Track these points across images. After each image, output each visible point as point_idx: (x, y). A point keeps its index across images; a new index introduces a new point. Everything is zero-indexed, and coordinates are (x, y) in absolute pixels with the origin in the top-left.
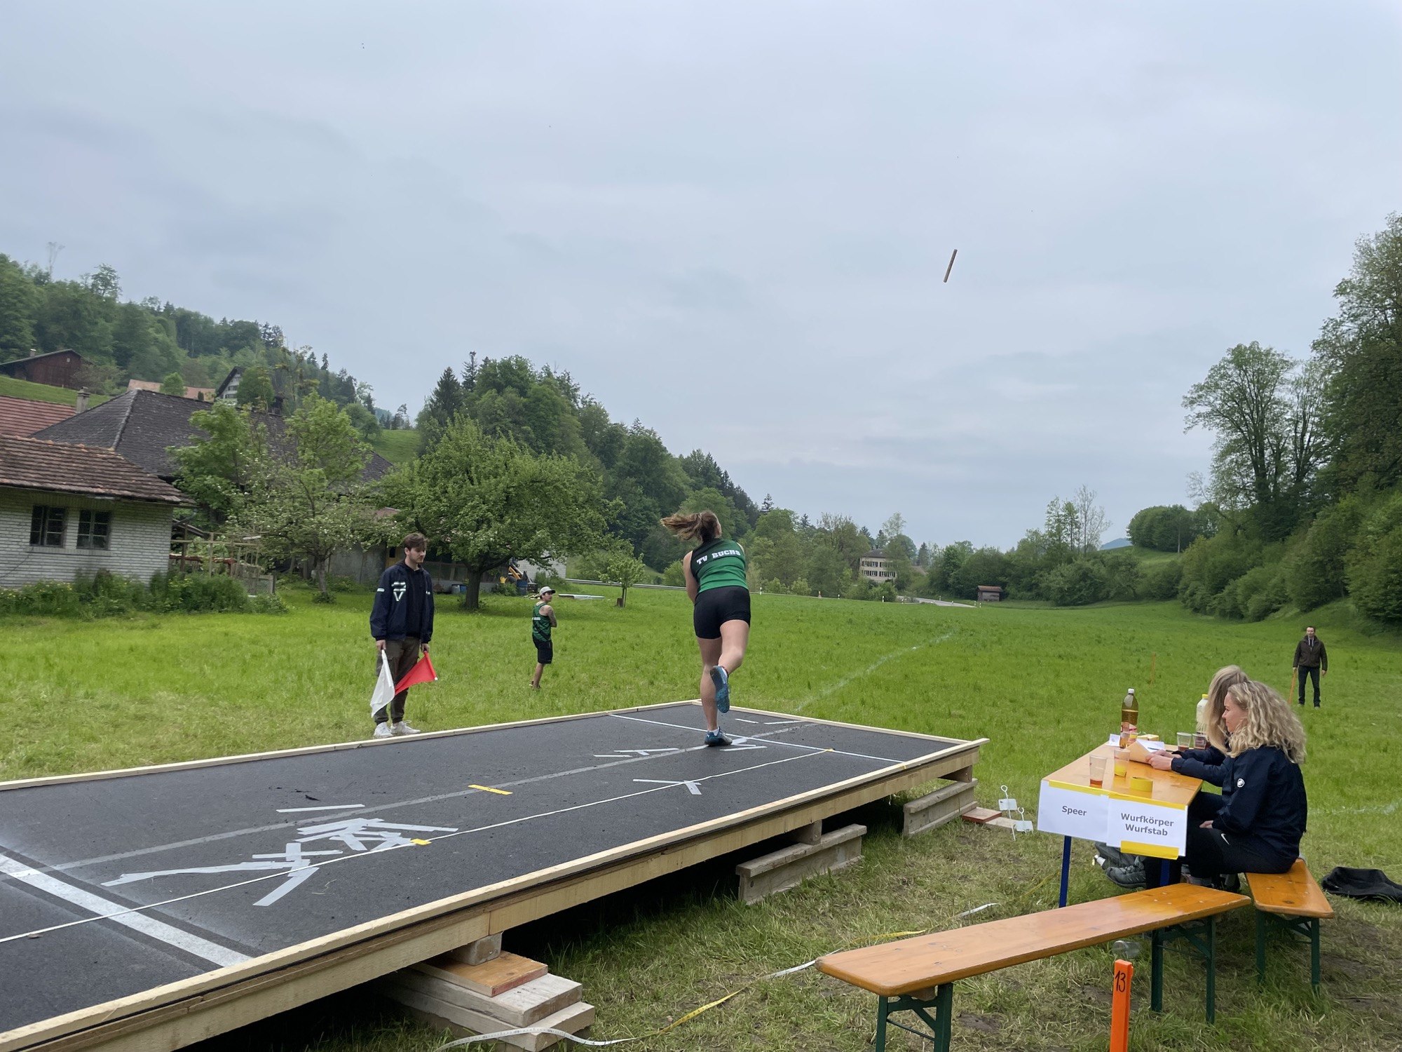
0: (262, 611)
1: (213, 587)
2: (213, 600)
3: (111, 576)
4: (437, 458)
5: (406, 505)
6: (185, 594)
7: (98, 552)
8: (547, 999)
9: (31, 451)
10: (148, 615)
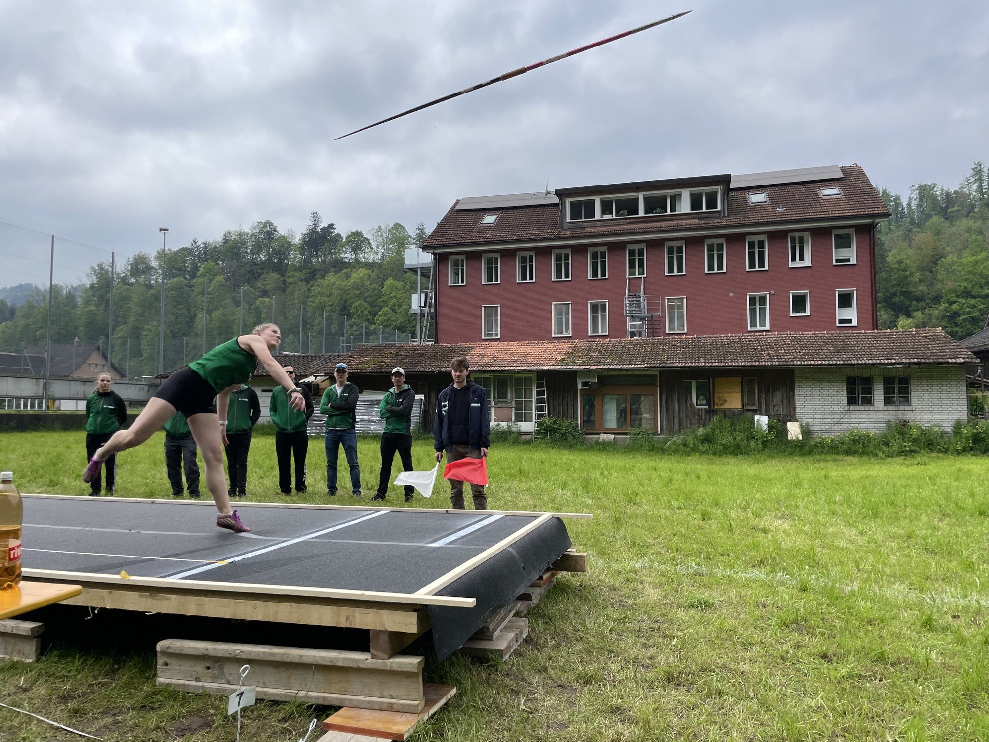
7: (900, 408)
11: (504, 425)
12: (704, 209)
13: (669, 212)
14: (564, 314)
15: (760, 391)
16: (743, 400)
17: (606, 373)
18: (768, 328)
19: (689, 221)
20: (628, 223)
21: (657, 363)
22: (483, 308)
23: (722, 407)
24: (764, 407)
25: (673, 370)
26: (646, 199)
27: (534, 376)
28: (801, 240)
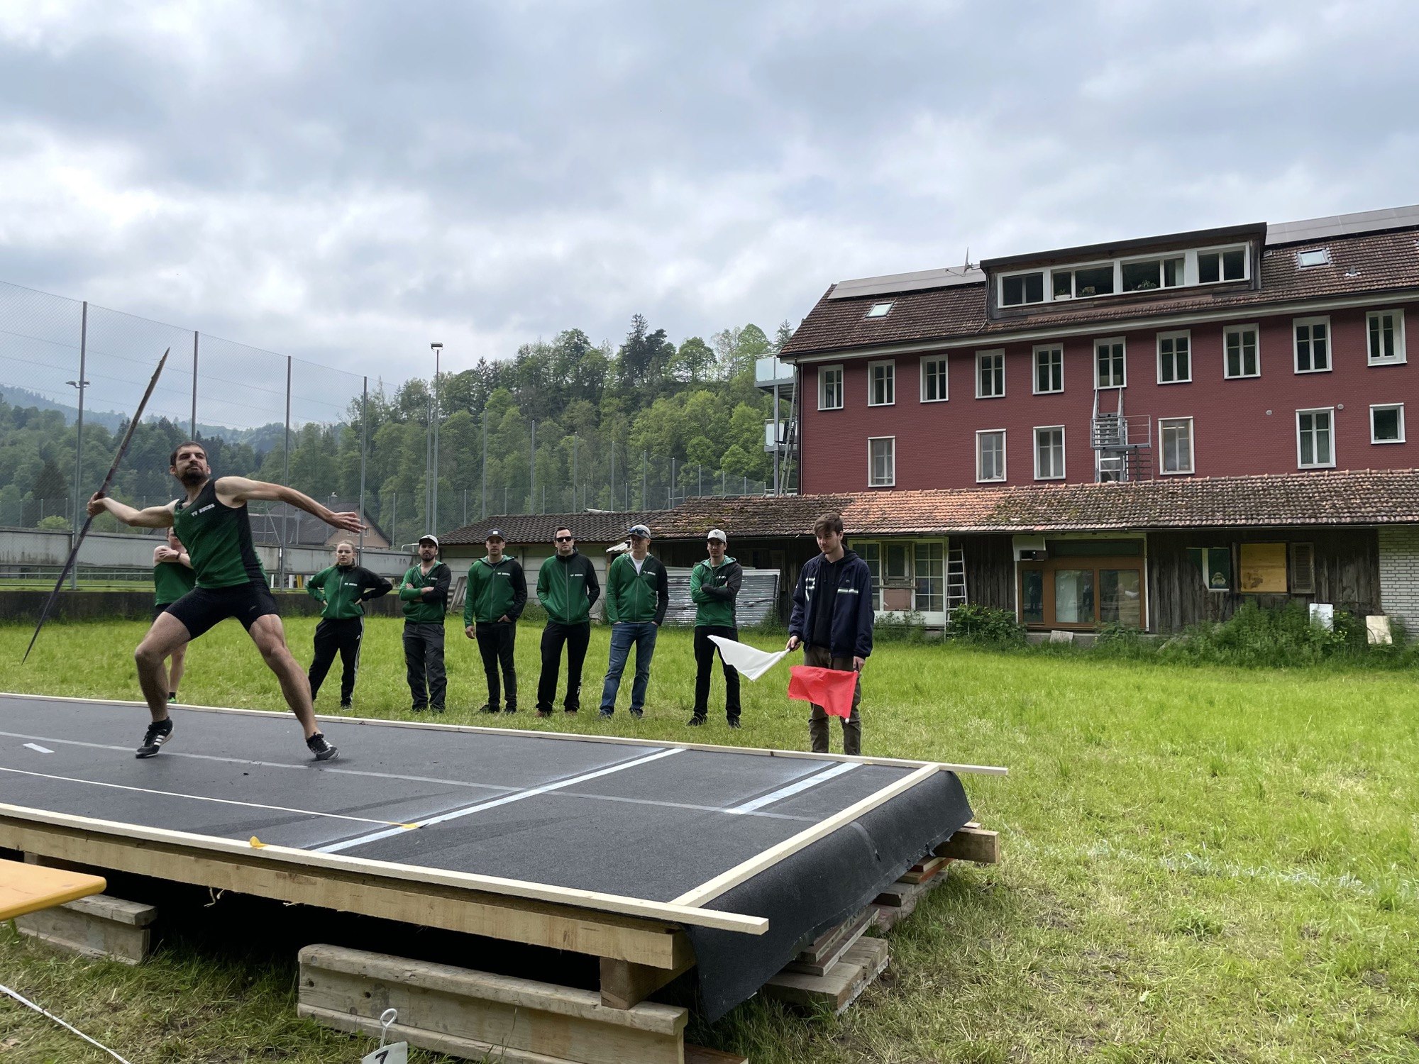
11: (899, 615)
12: (1222, 280)
13: (1163, 287)
14: (994, 448)
15: (1318, 565)
16: (1288, 580)
17: (1060, 537)
18: (1333, 463)
19: (1197, 300)
20: (1096, 307)
21: (1143, 521)
22: (869, 442)
23: (1254, 590)
24: (1325, 593)
25: (1170, 532)
26: (1125, 268)
27: (945, 542)
28: (1388, 322)
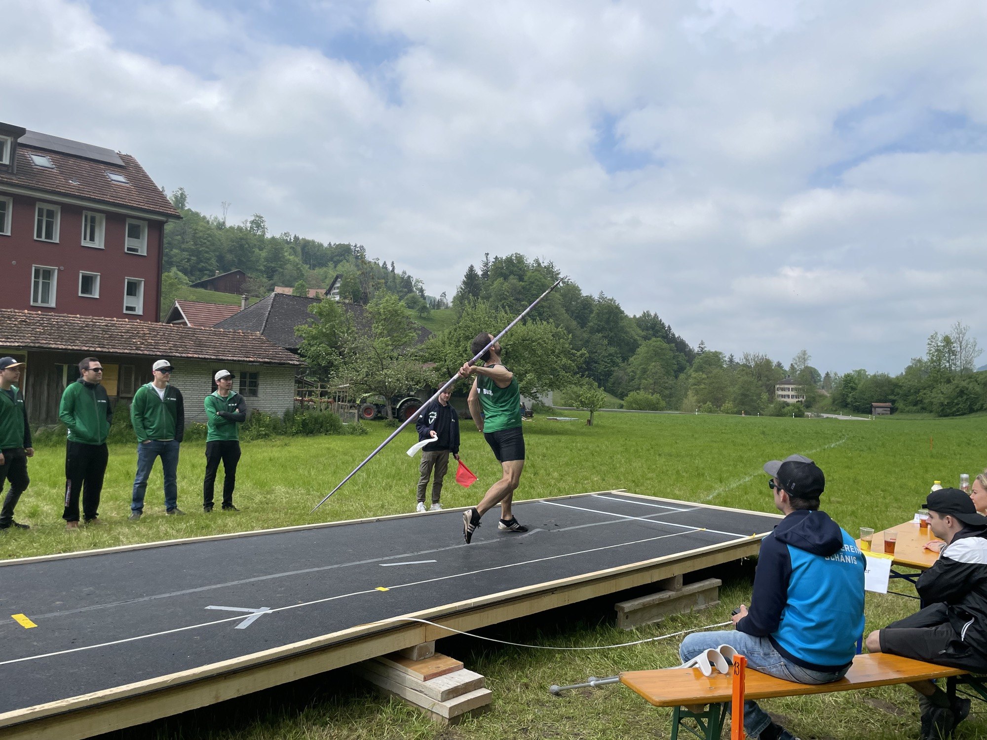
0: (352, 434)
1: (321, 419)
2: (321, 427)
3: (260, 414)
4: (460, 327)
5: (440, 360)
6: (304, 424)
7: (252, 398)
8: (459, 684)
9: (210, 337)
10: (282, 437)
15: (136, 379)
16: (118, 388)
18: (53, 304)
28: (93, 220)
